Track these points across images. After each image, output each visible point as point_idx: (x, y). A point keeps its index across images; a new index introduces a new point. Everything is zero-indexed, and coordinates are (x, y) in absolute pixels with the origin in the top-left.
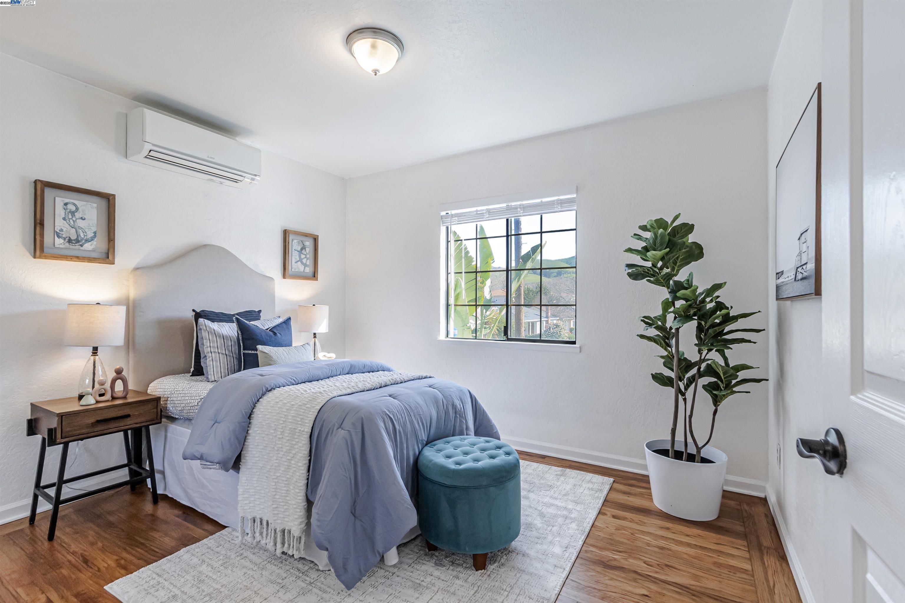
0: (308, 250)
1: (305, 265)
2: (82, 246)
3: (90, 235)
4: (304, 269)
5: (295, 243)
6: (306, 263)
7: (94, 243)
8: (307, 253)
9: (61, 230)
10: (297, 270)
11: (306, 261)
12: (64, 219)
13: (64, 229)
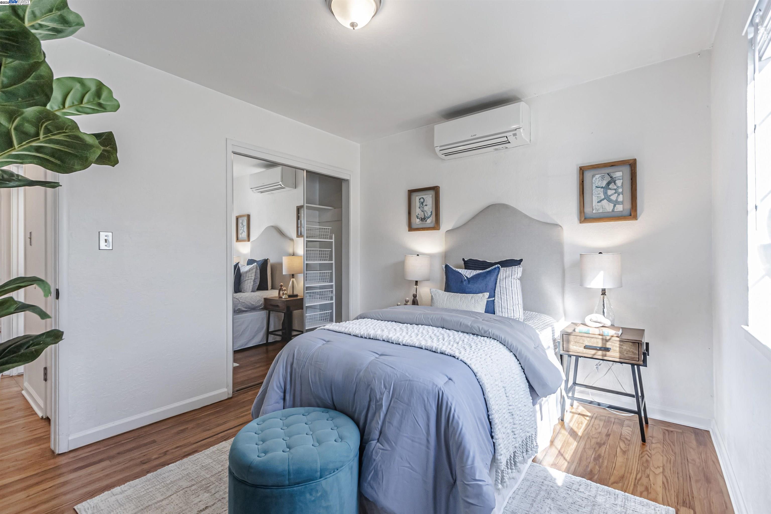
0: (619, 183)
1: (616, 203)
2: (426, 221)
3: (430, 214)
4: (614, 208)
5: (596, 179)
6: (617, 200)
7: (431, 218)
8: (618, 187)
9: (418, 214)
10: (601, 211)
11: (617, 197)
12: (419, 208)
13: (420, 213)
